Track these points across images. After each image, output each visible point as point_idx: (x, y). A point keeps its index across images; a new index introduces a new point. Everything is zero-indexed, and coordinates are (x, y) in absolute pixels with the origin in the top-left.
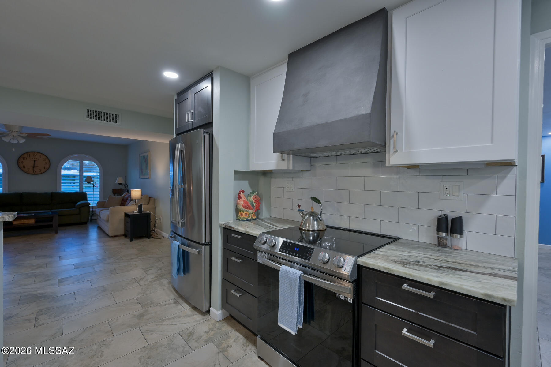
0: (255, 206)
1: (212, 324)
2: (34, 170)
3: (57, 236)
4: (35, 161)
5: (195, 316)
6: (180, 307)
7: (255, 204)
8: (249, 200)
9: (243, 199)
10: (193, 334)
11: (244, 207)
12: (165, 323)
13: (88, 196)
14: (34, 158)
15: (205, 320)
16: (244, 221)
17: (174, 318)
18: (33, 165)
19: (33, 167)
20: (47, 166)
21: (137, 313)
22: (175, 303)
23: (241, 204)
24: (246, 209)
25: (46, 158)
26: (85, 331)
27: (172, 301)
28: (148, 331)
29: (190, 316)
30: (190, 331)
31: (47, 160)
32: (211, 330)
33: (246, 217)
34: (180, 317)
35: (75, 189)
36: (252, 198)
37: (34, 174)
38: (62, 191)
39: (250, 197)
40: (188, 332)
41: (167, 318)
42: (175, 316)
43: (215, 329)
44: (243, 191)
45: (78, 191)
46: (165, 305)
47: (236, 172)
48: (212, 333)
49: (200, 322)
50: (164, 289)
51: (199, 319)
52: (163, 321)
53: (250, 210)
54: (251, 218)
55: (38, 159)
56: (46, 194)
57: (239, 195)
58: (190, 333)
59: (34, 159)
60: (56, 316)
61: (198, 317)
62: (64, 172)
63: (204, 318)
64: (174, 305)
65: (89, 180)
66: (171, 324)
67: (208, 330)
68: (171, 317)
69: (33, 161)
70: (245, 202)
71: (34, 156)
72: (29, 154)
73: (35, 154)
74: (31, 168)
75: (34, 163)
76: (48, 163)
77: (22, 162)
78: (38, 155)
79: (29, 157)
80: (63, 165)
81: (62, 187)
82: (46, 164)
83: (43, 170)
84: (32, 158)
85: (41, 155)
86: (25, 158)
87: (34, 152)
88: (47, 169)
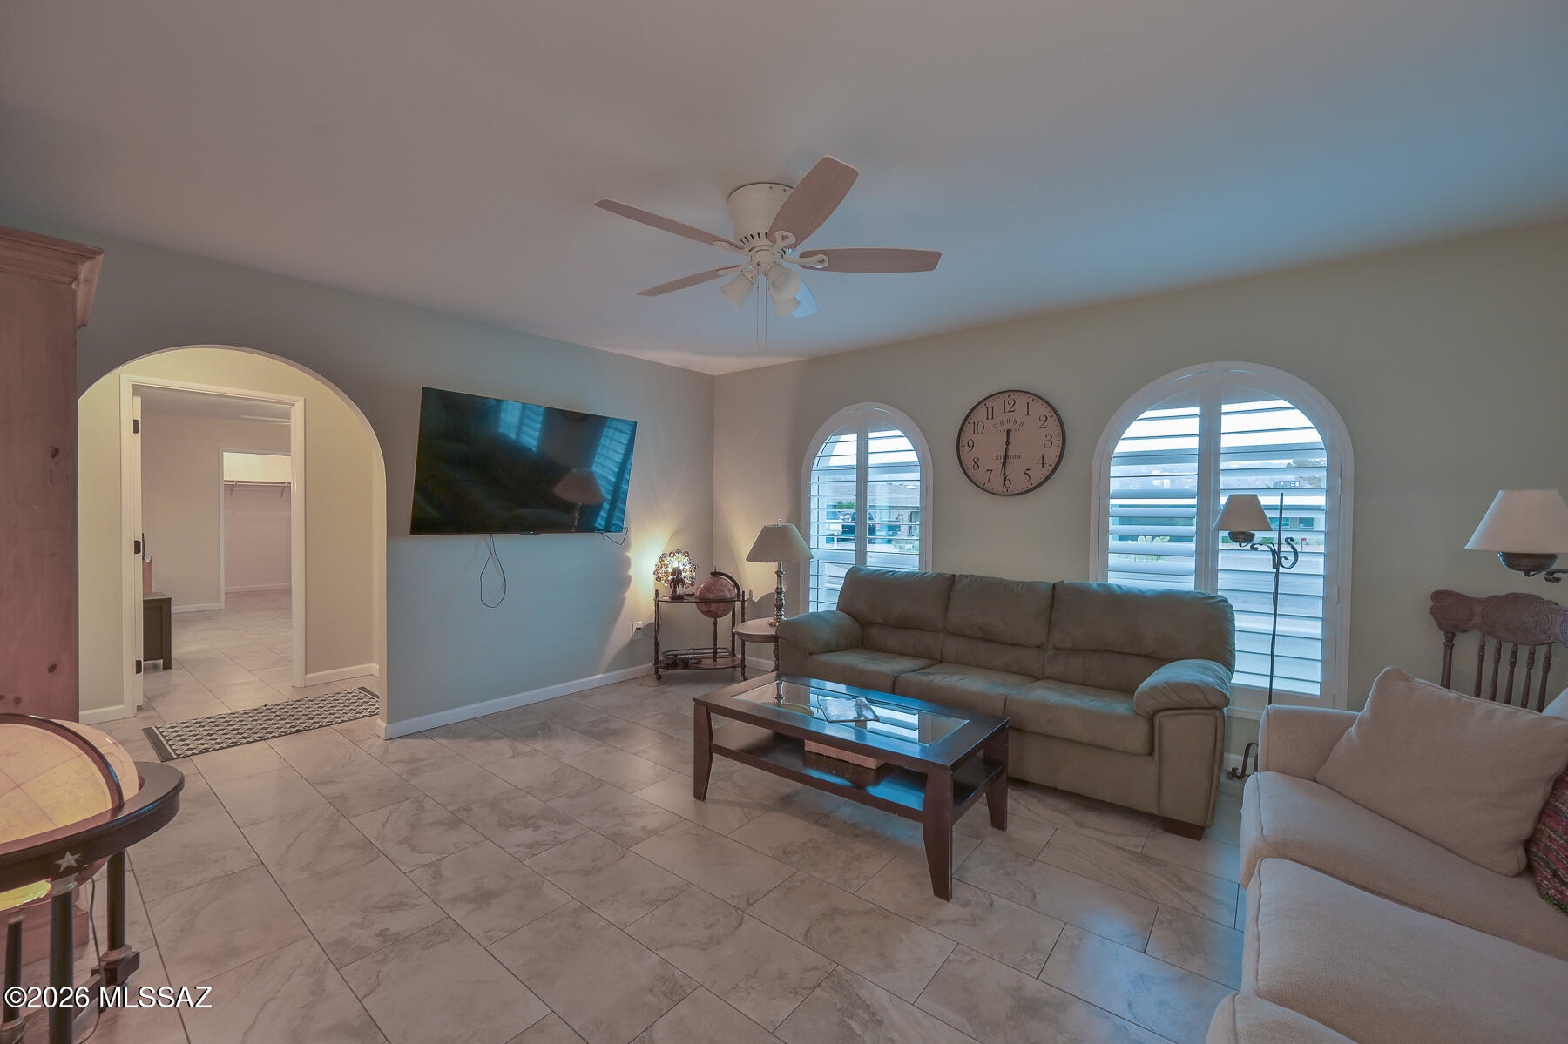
2: (1005, 475)
4: (1009, 432)
14: (1008, 421)
18: (1004, 454)
19: (1005, 463)
20: (1052, 454)
25: (1049, 415)
31: (1054, 424)
35: (1175, 575)
37: (1005, 492)
45: (1189, 585)
55: (1022, 424)
59: (1007, 426)
62: (1121, 476)
69: (1005, 435)
71: (1006, 411)
72: (990, 406)
73: (1012, 402)
74: (997, 466)
75: (1008, 443)
76: (1057, 436)
77: (971, 445)
78: (1022, 401)
79: (990, 417)
80: (1120, 441)
81: (1113, 560)
82: (1049, 444)
83: (1038, 474)
84: (1002, 423)
85: (1030, 401)
86: (980, 425)
87: (1007, 394)
88: (1051, 469)
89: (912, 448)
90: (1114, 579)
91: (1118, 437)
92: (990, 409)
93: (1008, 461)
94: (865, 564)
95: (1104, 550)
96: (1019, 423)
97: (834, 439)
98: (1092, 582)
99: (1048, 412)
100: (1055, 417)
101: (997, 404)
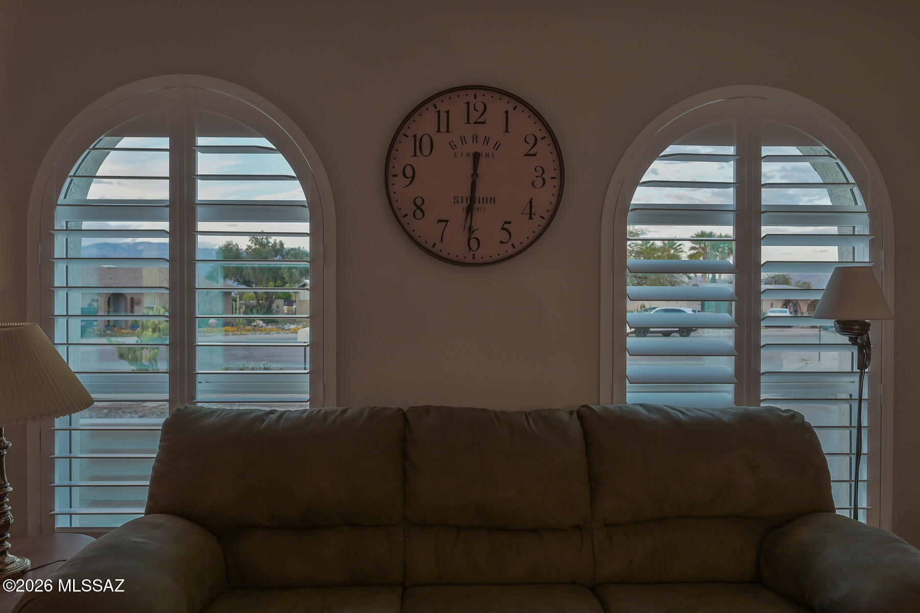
2: (471, 230)
4: (476, 157)
14: (475, 139)
18: (468, 194)
19: (470, 209)
20: (545, 199)
25: (539, 136)
31: (544, 150)
37: (469, 259)
55: (497, 146)
59: (472, 148)
69: (469, 161)
71: (471, 121)
72: (443, 107)
73: (480, 108)
74: (457, 214)
75: (475, 175)
76: (551, 171)
77: (409, 173)
78: (497, 107)
79: (443, 128)
80: (638, 188)
81: (633, 366)
82: (539, 182)
83: (523, 230)
84: (463, 140)
85: (510, 108)
86: (427, 141)
87: (471, 93)
88: (543, 223)
89: (292, 173)
90: (634, 396)
91: (635, 182)
92: (443, 116)
93: (476, 206)
94: (194, 397)
95: (620, 351)
96: (492, 143)
97: (105, 141)
98: (605, 402)
99: (536, 129)
100: (548, 140)
101: (456, 107)
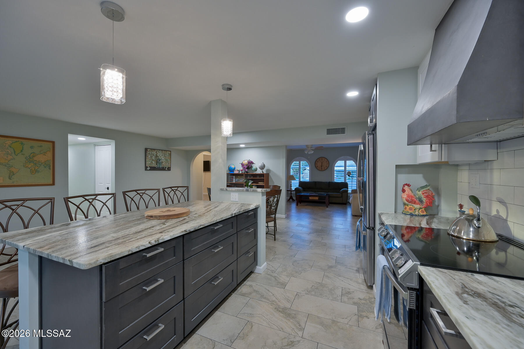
0: (424, 201)
1: (369, 297)
3: (327, 209)
5: (362, 285)
6: (358, 274)
7: (424, 200)
8: (418, 194)
9: (406, 192)
10: (350, 294)
11: (407, 200)
12: (340, 278)
13: (349, 185)
15: (367, 291)
16: (407, 214)
17: (348, 278)
18: (321, 165)
19: (321, 167)
20: (327, 166)
21: (330, 265)
22: (356, 270)
23: (404, 197)
24: (410, 203)
26: (302, 260)
27: (355, 269)
28: (327, 276)
29: (358, 283)
30: (350, 291)
31: (328, 162)
32: (365, 299)
33: (410, 211)
34: (351, 280)
35: (342, 180)
36: (420, 193)
37: (322, 170)
38: (335, 181)
39: (419, 191)
40: (348, 291)
41: (344, 276)
42: (349, 277)
43: (368, 301)
44: (409, 185)
45: (343, 181)
46: (350, 269)
47: (397, 166)
48: (363, 302)
49: (362, 291)
50: (357, 259)
51: (363, 288)
52: (340, 276)
53: (415, 205)
54: (417, 213)
55: (324, 162)
56: (326, 182)
57: (403, 189)
58: (349, 292)
60: (298, 248)
61: (364, 287)
62: (336, 168)
63: (367, 290)
64: (355, 271)
65: (349, 174)
66: (342, 281)
67: (362, 299)
68: (346, 277)
69: (321, 163)
70: (408, 196)
77: (317, 164)
83: (326, 168)
86: (318, 161)
87: (321, 157)
89: (308, 163)
91: (335, 164)
95: (334, 178)
